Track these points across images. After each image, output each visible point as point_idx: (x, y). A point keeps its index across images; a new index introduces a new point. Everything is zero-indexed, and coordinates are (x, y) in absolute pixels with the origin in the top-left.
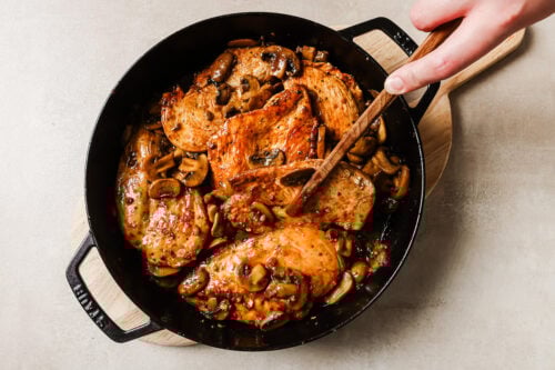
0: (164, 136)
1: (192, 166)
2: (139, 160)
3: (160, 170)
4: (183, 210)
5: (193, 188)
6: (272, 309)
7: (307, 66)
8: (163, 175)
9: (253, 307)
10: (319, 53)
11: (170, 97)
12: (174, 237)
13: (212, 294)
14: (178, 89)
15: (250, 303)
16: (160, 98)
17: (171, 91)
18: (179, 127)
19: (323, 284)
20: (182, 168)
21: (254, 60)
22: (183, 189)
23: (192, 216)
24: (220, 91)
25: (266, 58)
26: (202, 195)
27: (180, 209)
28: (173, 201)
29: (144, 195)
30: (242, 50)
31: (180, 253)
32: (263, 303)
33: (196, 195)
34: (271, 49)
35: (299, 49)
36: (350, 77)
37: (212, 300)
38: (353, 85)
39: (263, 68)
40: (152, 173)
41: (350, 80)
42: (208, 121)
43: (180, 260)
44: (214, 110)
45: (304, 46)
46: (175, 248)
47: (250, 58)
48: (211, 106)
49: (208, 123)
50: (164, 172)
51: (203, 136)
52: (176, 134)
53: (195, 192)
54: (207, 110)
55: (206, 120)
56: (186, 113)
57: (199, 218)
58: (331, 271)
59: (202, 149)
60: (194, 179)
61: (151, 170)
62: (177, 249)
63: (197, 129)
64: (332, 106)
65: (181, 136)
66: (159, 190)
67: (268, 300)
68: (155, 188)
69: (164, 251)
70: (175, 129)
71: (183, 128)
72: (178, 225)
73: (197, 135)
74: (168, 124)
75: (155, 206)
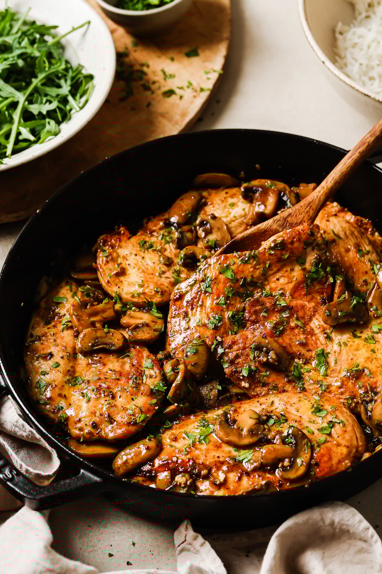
1: (141, 318)
3: (93, 319)
4: (127, 367)
5: (142, 343)
8: (98, 325)
12: (113, 397)
14: (122, 229)
18: (122, 272)
19: (330, 459)
20: (125, 320)
21: (231, 200)
22: (127, 345)
23: (141, 374)
24: (181, 233)
25: (248, 194)
26: (154, 352)
27: (122, 366)
28: (111, 357)
29: (69, 350)
30: (213, 192)
31: (121, 418)
32: (240, 479)
33: (146, 353)
34: (255, 183)
37: (164, 475)
38: (370, 230)
39: (244, 209)
40: (83, 320)
41: (366, 224)
42: (165, 267)
43: (121, 426)
44: (173, 255)
45: (301, 185)
46: (114, 411)
47: (225, 198)
48: (169, 250)
49: (164, 268)
50: (100, 321)
51: (157, 283)
52: (117, 281)
53: (144, 350)
54: (163, 254)
55: (161, 266)
56: (133, 256)
57: (151, 377)
58: (344, 446)
59: (154, 301)
60: (143, 332)
61: (81, 316)
62: (116, 412)
63: (148, 275)
64: (342, 250)
65: (125, 283)
66: (93, 339)
67: (248, 474)
68: (87, 336)
69: (98, 414)
70: (117, 273)
71: (128, 273)
72: (119, 382)
73: (149, 281)
74: (107, 267)
75: (84, 365)
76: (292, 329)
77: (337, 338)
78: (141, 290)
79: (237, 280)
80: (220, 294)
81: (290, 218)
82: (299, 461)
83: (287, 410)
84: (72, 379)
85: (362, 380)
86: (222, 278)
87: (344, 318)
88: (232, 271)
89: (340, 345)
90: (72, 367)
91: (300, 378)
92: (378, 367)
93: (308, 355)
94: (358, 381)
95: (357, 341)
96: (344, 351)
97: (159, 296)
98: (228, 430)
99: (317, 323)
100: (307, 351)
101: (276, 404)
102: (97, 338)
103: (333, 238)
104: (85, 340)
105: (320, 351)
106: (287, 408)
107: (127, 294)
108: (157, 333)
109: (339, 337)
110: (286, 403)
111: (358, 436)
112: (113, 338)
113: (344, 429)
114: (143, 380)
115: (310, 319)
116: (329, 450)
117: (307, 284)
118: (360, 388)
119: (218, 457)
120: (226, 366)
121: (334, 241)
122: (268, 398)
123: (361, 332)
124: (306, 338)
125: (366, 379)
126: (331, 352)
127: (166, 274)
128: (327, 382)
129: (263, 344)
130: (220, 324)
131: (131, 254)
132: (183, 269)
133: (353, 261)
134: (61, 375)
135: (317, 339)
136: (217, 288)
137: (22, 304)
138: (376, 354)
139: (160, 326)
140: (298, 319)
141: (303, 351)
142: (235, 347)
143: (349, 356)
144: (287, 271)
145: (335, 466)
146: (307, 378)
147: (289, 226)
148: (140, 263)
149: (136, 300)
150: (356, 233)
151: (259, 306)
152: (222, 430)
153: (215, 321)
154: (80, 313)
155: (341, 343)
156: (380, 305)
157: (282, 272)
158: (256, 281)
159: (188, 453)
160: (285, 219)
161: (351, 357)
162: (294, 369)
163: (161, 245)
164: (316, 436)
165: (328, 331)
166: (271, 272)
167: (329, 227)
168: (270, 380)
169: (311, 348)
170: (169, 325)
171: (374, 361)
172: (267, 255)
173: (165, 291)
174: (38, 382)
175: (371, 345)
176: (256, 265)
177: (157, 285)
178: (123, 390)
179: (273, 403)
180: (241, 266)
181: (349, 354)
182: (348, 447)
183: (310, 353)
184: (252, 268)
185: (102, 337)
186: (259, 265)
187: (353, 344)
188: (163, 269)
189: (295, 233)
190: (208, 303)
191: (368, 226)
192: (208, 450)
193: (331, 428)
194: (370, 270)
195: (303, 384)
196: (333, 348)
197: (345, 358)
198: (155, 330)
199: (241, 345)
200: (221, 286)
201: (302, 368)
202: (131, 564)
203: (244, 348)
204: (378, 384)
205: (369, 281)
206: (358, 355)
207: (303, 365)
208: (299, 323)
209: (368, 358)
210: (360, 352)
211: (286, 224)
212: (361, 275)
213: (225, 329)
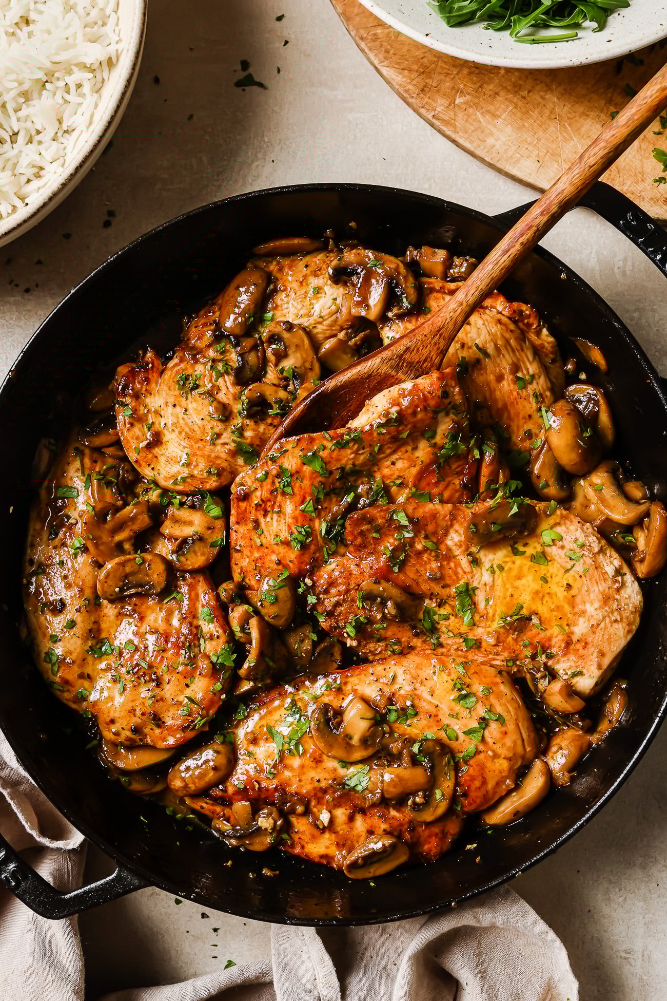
0: (125, 459)
1: (190, 523)
2: (74, 515)
3: (119, 537)
4: (175, 622)
5: (194, 572)
6: (370, 832)
7: (432, 290)
8: (127, 546)
9: (331, 826)
10: (457, 261)
11: (132, 374)
12: (159, 683)
13: (242, 793)
14: (149, 355)
15: (325, 817)
16: (111, 375)
17: (133, 360)
18: (157, 441)
19: (484, 782)
20: (167, 528)
21: (314, 282)
22: (173, 573)
23: (196, 634)
24: (241, 355)
25: (341, 276)
26: (214, 585)
27: (168, 620)
28: (151, 602)
29: (88, 593)
30: (286, 262)
31: (172, 719)
32: (351, 819)
33: (202, 588)
34: (350, 256)
35: (411, 253)
36: (526, 309)
37: (241, 807)
38: (534, 326)
39: (335, 299)
40: (103, 543)
41: (529, 317)
42: (219, 424)
43: (173, 731)
44: (231, 397)
45: (423, 247)
46: (162, 707)
47: (305, 277)
48: (224, 390)
49: (218, 427)
50: (128, 539)
51: (209, 456)
52: (150, 456)
53: (199, 581)
54: (215, 399)
55: (215, 423)
56: (170, 408)
57: (211, 638)
58: (504, 758)
59: (208, 486)
60: (195, 552)
61: (100, 538)
62: (165, 708)
63: (196, 443)
64: (492, 378)
65: (162, 459)
66: (120, 580)
67: (363, 811)
68: (111, 576)
69: (138, 713)
70: (148, 444)
71: (165, 439)
72: (165, 655)
73: (197, 455)
74: (131, 433)
75: (112, 618)
76: (419, 554)
77: (487, 560)
78: (185, 472)
79: (331, 473)
80: (306, 496)
81: (409, 354)
82: (438, 794)
83: (416, 692)
84: (97, 643)
85: (529, 634)
86: (307, 471)
87: (499, 534)
88: (322, 460)
89: (493, 572)
90: (95, 622)
91: (434, 630)
92: (552, 610)
93: (444, 592)
94: (522, 635)
95: (519, 560)
96: (499, 582)
97: (214, 478)
98: (330, 739)
99: (455, 538)
100: (443, 587)
101: (400, 679)
102: (126, 576)
103: (477, 356)
104: (110, 583)
105: (463, 586)
106: (415, 689)
107: (166, 479)
108: (215, 551)
109: (491, 556)
110: (415, 678)
111: (525, 736)
112: (150, 572)
113: (504, 729)
114: (199, 646)
115: (446, 533)
116: (482, 767)
117: (439, 467)
118: (525, 646)
119: (319, 781)
120: (321, 619)
121: (478, 361)
122: (387, 667)
123: (526, 545)
124: (441, 568)
125: (534, 631)
126: (480, 586)
127: (223, 437)
128: (474, 636)
129: (376, 592)
130: (308, 541)
131: (166, 404)
132: (248, 422)
133: (509, 397)
134: (79, 642)
135: (458, 565)
136: (301, 487)
137: (12, 508)
138: (549, 585)
139: (218, 536)
140: (426, 537)
141: (437, 589)
142: (333, 591)
143: (507, 590)
144: (407, 452)
145: (491, 792)
146: (444, 629)
147: (406, 366)
148: (181, 422)
149: (180, 488)
150: (512, 342)
151: (366, 524)
152: (321, 740)
153: (300, 537)
154: (97, 533)
155: (495, 566)
156: (552, 477)
157: (400, 454)
158: (360, 469)
159: (275, 776)
160: (400, 356)
161: (510, 591)
162: (424, 616)
163: (211, 380)
164: (461, 744)
165: (474, 549)
166: (382, 456)
167: (469, 335)
168: (389, 633)
169: (448, 582)
170: (233, 535)
171: (547, 598)
172: (375, 434)
173: (223, 469)
174: (47, 654)
175: (540, 569)
176: (358, 449)
177: (211, 462)
178: (171, 669)
179: (394, 678)
180: (336, 452)
181: (507, 586)
182: (509, 759)
183: (448, 590)
184: (352, 453)
185: (133, 573)
186: (364, 449)
187: (512, 566)
188: (217, 430)
189: (419, 397)
190: (289, 507)
191: (531, 320)
192: (302, 767)
193: (484, 729)
194: (535, 412)
195: (438, 638)
196: (482, 577)
197: (501, 594)
198: (213, 545)
199: (342, 588)
200: (306, 483)
201: (435, 613)
202: (208, 917)
203: (347, 591)
204: (553, 642)
205: (534, 431)
206: (521, 588)
207: (437, 609)
208: (429, 545)
209: (537, 593)
210: (523, 581)
211: (403, 364)
212: (521, 422)
213: (317, 545)
